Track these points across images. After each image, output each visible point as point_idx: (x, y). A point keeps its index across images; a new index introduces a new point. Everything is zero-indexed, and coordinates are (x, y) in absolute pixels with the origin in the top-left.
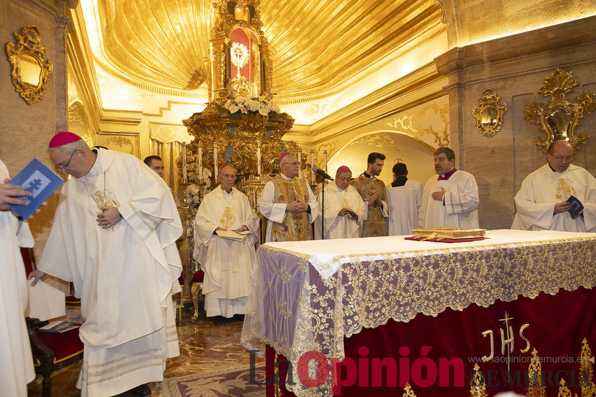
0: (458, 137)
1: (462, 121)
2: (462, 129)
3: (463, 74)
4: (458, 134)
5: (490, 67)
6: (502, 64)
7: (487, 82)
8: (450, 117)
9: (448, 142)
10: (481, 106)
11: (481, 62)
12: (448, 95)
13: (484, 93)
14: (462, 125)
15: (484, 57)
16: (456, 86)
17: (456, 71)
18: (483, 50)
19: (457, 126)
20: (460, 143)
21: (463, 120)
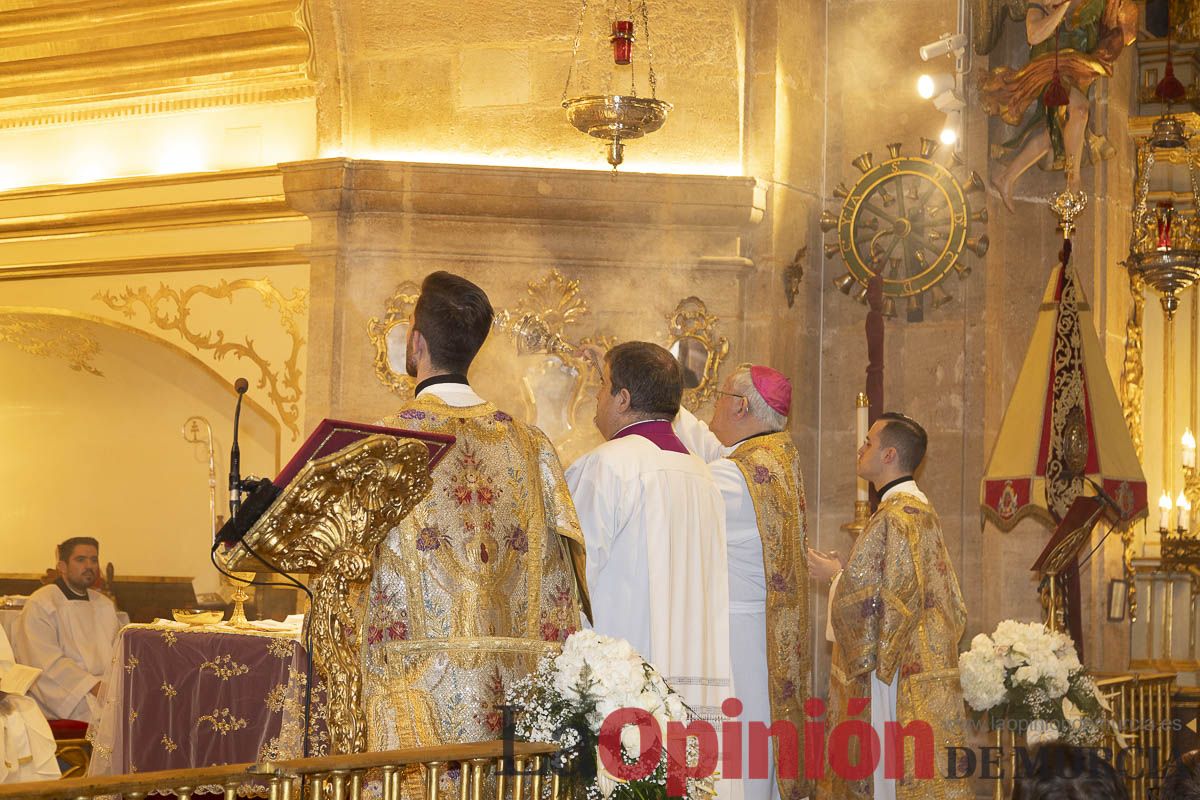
0: (327, 387)
1: (340, 345)
2: (339, 366)
3: (349, 224)
4: (329, 379)
5: (414, 224)
6: (441, 223)
7: (405, 259)
8: (310, 328)
9: (299, 393)
10: (388, 316)
11: (396, 206)
12: (309, 266)
13: (400, 285)
14: (339, 355)
15: (404, 199)
16: (334, 252)
17: (336, 213)
18: (402, 182)
19: (327, 357)
20: (332, 403)
21: (343, 342)
